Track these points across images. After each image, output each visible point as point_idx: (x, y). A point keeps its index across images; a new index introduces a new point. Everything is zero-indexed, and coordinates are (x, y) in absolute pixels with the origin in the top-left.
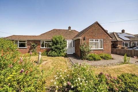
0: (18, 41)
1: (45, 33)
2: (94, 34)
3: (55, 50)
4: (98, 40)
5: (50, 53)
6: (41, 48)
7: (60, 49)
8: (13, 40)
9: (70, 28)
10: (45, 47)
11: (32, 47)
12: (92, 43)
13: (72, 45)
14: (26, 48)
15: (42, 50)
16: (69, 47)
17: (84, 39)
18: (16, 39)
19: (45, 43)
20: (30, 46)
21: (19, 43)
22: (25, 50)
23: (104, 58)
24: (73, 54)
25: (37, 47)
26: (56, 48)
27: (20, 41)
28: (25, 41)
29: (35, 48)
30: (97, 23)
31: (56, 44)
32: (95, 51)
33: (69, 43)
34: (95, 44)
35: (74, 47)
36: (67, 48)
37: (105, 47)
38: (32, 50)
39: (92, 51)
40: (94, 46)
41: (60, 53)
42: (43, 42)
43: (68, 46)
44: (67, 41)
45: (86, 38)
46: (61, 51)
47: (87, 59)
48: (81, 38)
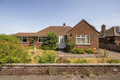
0: (22, 37)
1: (42, 30)
2: (80, 31)
3: (47, 45)
4: (85, 36)
5: (44, 47)
6: (38, 43)
7: (52, 44)
8: (19, 37)
9: (64, 24)
10: (42, 42)
11: (32, 42)
12: (79, 38)
13: (64, 41)
14: (27, 43)
15: (39, 44)
16: (61, 42)
17: (71, 35)
18: (20, 36)
19: (41, 38)
20: (30, 42)
21: (23, 39)
22: (26, 44)
23: (88, 52)
24: (64, 48)
25: (35, 42)
26: (49, 43)
27: (23, 37)
28: (26, 37)
29: (33, 43)
30: (83, 21)
31: (49, 40)
32: (82, 46)
33: (61, 38)
34: (83, 39)
35: (65, 42)
36: (59, 43)
37: (93, 42)
38: (32, 44)
39: (79, 46)
40: (82, 41)
41: (52, 47)
42: (40, 38)
43: (59, 41)
44: (59, 37)
45: (73, 34)
46: (53, 46)
47: (72, 53)
48: (68, 34)
